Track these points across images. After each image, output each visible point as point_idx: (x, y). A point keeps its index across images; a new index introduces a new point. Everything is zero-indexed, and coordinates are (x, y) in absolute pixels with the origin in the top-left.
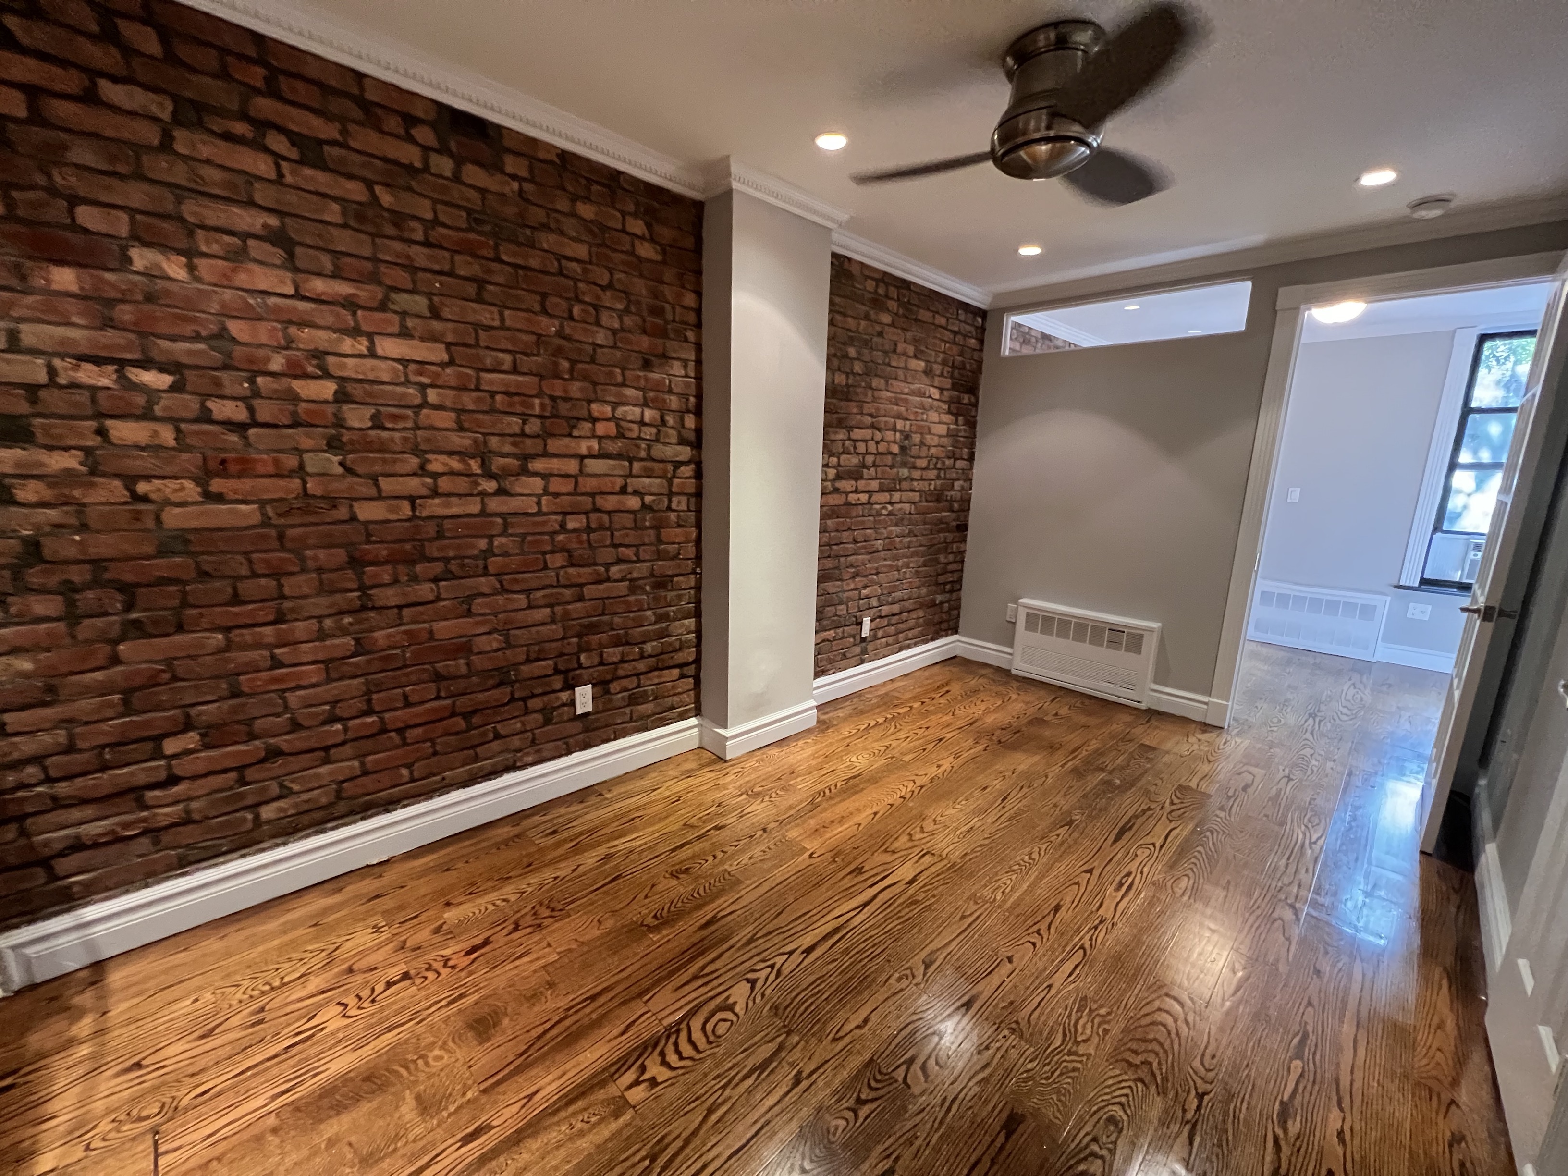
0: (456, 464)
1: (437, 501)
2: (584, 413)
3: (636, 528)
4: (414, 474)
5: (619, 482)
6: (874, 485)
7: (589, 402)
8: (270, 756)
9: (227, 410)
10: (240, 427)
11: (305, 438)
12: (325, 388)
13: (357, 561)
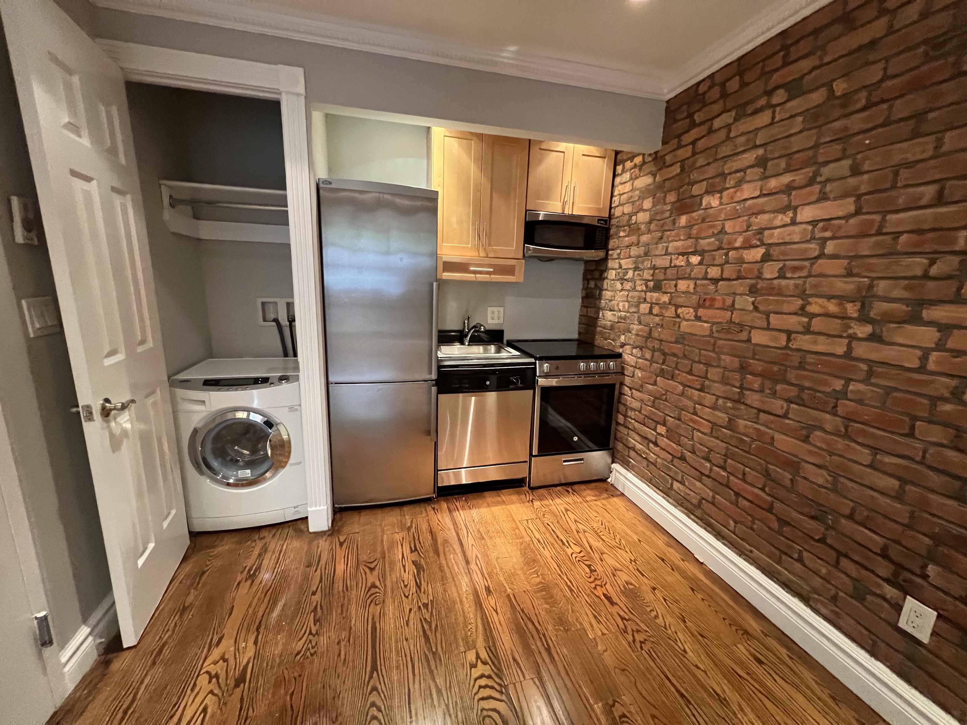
0: (832, 307)
1: (807, 337)
4: (795, 314)
8: (683, 458)
9: (714, 272)
10: (716, 281)
11: (740, 286)
12: (758, 253)
13: (743, 369)
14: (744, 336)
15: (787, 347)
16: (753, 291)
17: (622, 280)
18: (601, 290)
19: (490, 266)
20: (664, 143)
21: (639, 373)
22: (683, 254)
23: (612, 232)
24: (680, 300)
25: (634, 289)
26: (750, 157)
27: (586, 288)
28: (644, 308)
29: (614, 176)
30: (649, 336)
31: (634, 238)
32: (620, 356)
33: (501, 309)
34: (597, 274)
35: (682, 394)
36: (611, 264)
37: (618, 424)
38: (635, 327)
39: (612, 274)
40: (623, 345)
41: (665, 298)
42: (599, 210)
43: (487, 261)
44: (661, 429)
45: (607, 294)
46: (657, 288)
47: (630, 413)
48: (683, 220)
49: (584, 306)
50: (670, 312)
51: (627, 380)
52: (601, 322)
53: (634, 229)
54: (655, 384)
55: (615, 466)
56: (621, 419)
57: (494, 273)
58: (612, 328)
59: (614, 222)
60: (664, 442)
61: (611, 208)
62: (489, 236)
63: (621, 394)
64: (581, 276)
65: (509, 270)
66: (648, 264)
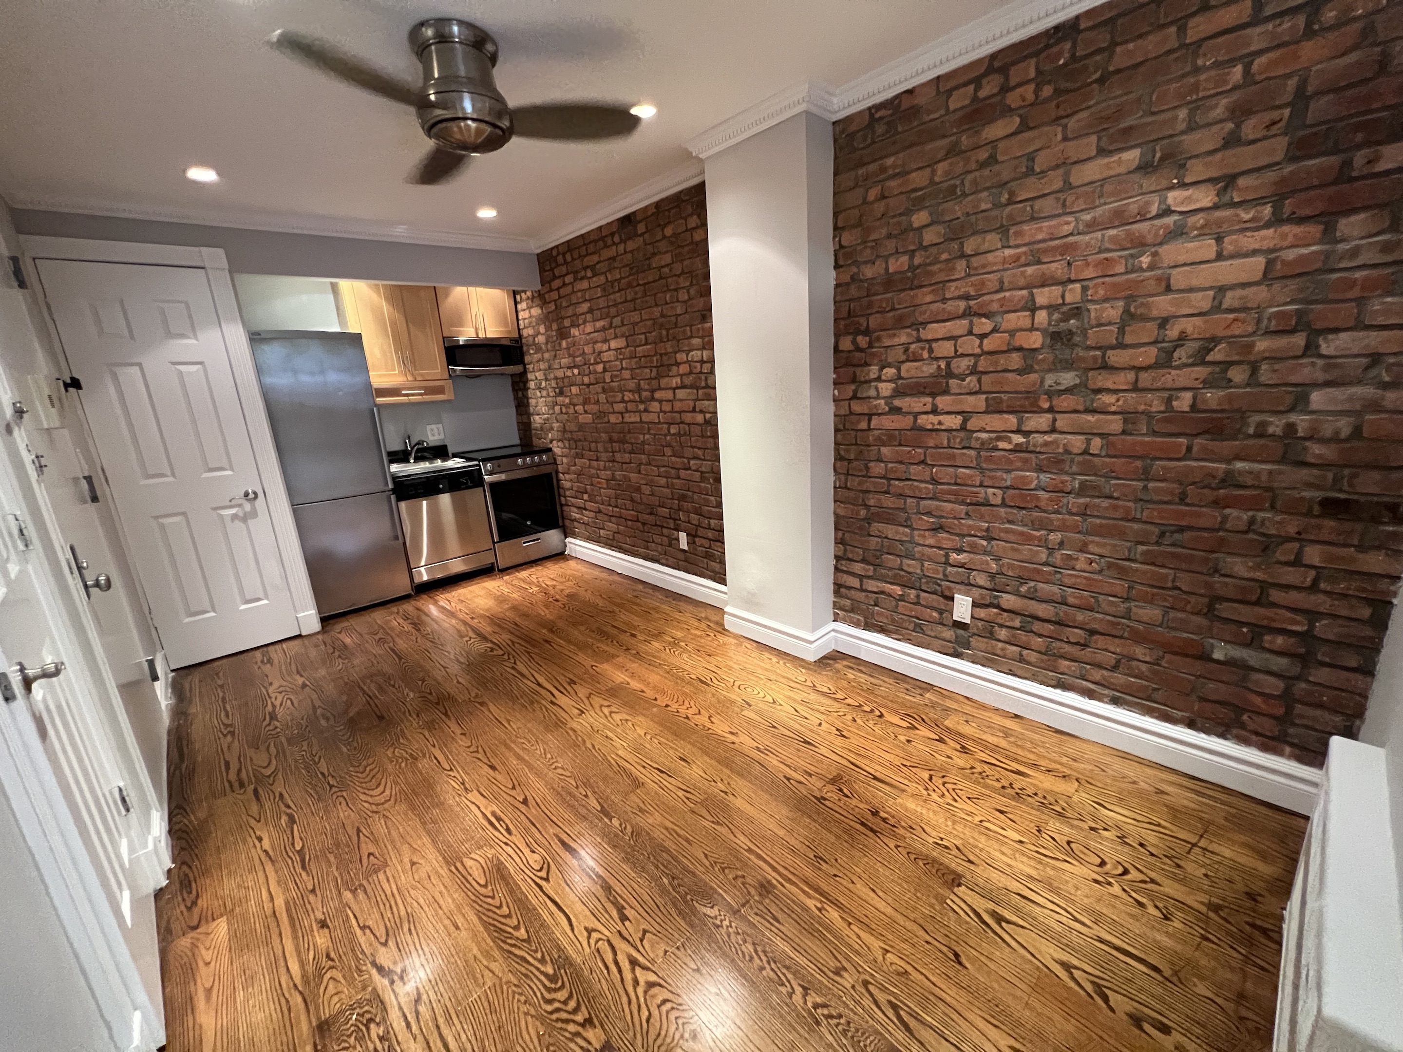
0: (631, 396)
1: (627, 415)
2: (672, 361)
3: (703, 436)
4: (621, 402)
5: (691, 403)
6: (978, 402)
7: (676, 353)
8: (600, 512)
9: (586, 380)
10: (588, 385)
11: (598, 388)
12: (600, 368)
13: (611, 440)
14: (606, 419)
15: (622, 422)
16: (604, 391)
17: (539, 388)
18: (528, 398)
19: (420, 388)
20: (542, 285)
21: (565, 460)
22: (569, 368)
23: (525, 348)
24: (575, 401)
25: (548, 395)
26: (585, 307)
27: (516, 398)
28: (557, 408)
29: (516, 303)
30: (564, 431)
31: (539, 356)
32: (550, 450)
33: (440, 426)
34: (521, 385)
35: (590, 467)
36: (530, 376)
37: (562, 505)
38: (556, 425)
39: (532, 385)
40: (551, 442)
41: (567, 401)
42: (509, 332)
43: (417, 384)
44: (586, 497)
45: (532, 402)
46: (561, 393)
47: (568, 493)
48: (564, 344)
49: (519, 414)
50: (571, 411)
51: (560, 468)
52: (534, 426)
53: (539, 349)
54: (575, 465)
55: (568, 540)
56: (563, 501)
57: (425, 394)
58: (542, 429)
59: (524, 341)
60: (589, 505)
61: (519, 330)
62: (414, 363)
63: (558, 480)
64: (510, 389)
65: (440, 390)
66: (552, 376)
